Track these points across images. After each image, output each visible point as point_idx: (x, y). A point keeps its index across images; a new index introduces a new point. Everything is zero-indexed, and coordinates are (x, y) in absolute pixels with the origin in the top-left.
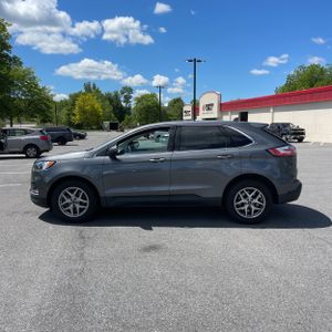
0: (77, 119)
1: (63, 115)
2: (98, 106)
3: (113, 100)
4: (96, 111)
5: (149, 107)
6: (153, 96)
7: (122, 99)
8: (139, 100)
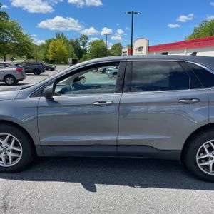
0: (50, 57)
1: (41, 54)
2: (64, 48)
3: (74, 44)
4: (63, 51)
5: (98, 49)
6: (102, 41)
7: (81, 43)
8: (92, 44)
